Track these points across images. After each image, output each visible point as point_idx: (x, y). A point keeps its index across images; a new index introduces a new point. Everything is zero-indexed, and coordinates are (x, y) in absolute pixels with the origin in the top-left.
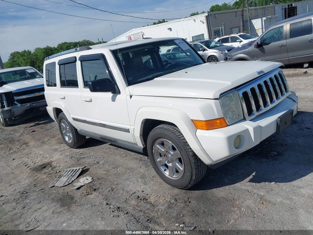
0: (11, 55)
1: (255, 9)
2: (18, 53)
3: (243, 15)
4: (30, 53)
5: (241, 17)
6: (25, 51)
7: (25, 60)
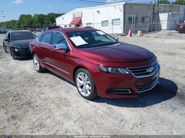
0: (20, 16)
1: (165, 6)
2: (24, 15)
3: (154, 9)
4: (31, 16)
5: (153, 10)
6: (28, 15)
7: (27, 20)
